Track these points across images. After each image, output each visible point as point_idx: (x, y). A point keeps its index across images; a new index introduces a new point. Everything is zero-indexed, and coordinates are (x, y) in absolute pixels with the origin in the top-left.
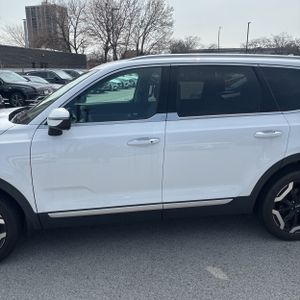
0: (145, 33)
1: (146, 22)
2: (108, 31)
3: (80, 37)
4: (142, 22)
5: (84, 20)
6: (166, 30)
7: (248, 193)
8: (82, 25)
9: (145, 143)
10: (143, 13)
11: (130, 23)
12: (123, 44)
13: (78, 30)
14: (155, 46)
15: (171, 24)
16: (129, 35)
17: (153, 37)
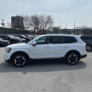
0: (46, 25)
1: (46, 22)
2: (36, 24)
3: (27, 26)
5: (29, 21)
6: (52, 24)
7: (64, 56)
8: (28, 23)
9: (47, 48)
10: (45, 20)
11: (42, 22)
12: (40, 28)
13: (27, 24)
15: (53, 23)
16: (41, 25)
17: (48, 26)
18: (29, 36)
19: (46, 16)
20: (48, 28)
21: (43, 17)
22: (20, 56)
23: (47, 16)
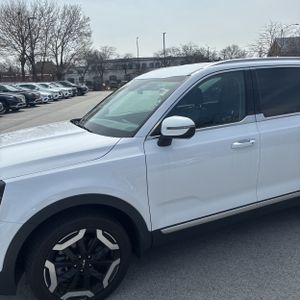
0: (63, 43)
1: (63, 32)
4: (59, 32)
6: (85, 40)
10: (58, 22)
11: (46, 33)
12: (41, 55)
14: (76, 57)
15: (89, 35)
16: (46, 46)
17: (72, 47)
18: (8, 86)
19: (62, 9)
20: (73, 56)
21: (48, 13)
22: (82, 233)
23: (65, 8)
